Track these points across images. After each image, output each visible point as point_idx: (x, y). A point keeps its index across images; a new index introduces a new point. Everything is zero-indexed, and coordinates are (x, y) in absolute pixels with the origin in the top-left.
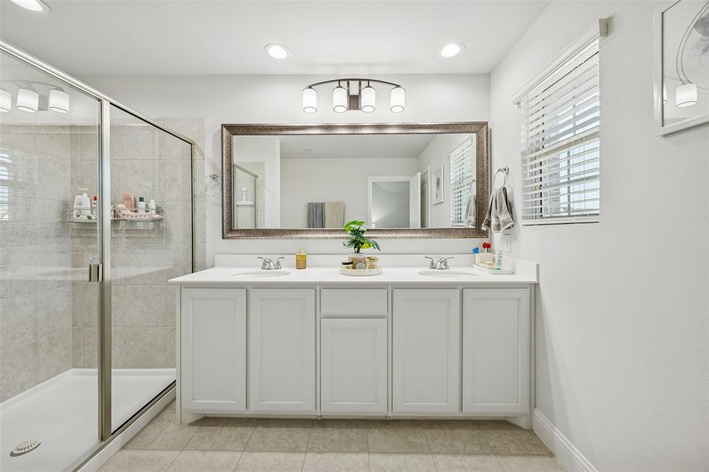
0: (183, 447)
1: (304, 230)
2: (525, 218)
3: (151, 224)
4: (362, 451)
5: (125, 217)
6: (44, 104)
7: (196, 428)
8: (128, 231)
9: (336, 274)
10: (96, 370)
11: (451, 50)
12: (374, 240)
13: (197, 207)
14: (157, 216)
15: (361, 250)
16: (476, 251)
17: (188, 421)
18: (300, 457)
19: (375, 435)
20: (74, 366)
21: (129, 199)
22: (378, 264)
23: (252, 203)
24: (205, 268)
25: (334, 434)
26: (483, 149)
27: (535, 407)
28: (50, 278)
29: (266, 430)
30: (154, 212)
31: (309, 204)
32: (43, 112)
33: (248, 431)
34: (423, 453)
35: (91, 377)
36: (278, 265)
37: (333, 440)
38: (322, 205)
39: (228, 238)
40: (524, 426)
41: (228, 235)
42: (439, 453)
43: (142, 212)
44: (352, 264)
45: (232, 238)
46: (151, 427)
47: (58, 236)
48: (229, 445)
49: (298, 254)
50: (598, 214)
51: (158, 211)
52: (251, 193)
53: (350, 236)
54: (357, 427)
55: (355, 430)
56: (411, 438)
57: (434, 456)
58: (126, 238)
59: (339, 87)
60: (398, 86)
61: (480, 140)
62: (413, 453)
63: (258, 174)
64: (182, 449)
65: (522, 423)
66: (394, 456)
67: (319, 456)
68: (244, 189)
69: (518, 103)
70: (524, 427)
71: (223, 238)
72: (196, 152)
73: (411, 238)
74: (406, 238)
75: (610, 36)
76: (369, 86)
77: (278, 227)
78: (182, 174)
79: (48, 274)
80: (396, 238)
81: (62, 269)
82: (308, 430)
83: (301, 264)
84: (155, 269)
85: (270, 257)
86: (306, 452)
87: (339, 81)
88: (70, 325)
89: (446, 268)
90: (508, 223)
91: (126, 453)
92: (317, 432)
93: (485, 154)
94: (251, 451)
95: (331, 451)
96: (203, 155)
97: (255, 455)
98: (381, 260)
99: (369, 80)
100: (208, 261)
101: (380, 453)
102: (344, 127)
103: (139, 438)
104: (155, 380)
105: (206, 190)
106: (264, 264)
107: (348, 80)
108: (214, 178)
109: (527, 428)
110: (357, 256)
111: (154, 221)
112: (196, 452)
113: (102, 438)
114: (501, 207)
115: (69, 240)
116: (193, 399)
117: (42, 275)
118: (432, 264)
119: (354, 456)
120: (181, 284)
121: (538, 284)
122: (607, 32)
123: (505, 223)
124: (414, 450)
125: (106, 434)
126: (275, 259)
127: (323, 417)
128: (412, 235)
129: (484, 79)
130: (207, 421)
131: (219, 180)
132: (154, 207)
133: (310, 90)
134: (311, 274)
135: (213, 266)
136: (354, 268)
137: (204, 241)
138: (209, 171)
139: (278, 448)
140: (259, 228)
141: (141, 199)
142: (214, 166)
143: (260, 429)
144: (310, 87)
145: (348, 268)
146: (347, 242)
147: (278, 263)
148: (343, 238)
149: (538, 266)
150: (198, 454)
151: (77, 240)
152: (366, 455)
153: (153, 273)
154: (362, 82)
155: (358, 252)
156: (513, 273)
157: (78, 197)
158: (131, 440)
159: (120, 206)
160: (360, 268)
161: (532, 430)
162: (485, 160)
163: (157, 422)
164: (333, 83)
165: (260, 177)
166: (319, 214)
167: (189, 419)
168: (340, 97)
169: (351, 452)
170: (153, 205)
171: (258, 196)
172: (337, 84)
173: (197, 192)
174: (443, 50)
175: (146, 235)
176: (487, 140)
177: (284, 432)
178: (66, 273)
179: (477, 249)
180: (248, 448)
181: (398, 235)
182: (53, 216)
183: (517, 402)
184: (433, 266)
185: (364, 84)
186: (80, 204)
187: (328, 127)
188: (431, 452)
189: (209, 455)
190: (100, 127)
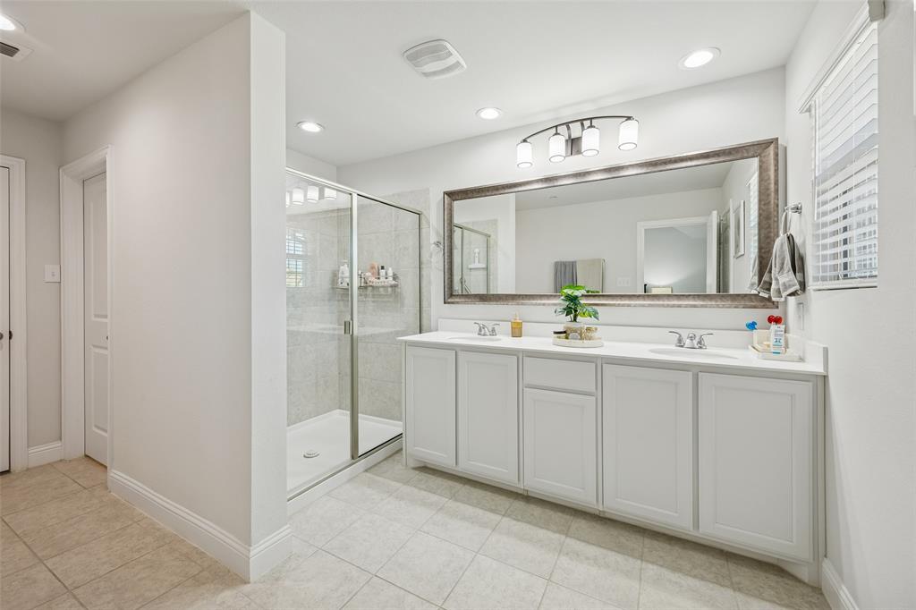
0: (407, 483)
1: (551, 296)
2: (816, 279)
3: (390, 289)
4: (560, 532)
5: (371, 284)
6: (322, 196)
7: (417, 472)
8: (373, 296)
9: (548, 343)
10: (349, 413)
11: (699, 59)
12: (594, 307)
13: (424, 272)
14: (394, 282)
15: (579, 318)
16: (752, 326)
17: (413, 465)
18: (498, 517)
19: (581, 525)
20: (340, 408)
21: (373, 268)
22: (595, 335)
23: (484, 266)
24: (430, 331)
25: (537, 511)
26: (769, 179)
27: (826, 556)
28: (325, 332)
29: (473, 489)
30: (391, 279)
31: (556, 264)
32: (322, 200)
33: (458, 486)
34: (632, 556)
35: (345, 416)
36: (493, 332)
37: (533, 515)
38: (573, 264)
39: (449, 303)
40: (805, 578)
41: (449, 300)
42: (653, 563)
43: (382, 279)
44: (565, 333)
45: (453, 303)
46: (385, 462)
47: (329, 300)
48: (439, 491)
49: (513, 321)
50: (876, 276)
51: (395, 277)
52: (483, 255)
53: (561, 302)
54: (563, 512)
55: (560, 514)
56: (623, 540)
57: (644, 563)
58: (373, 302)
59: (557, 134)
60: (629, 118)
61: (765, 165)
62: (619, 552)
63: (489, 233)
64: (404, 484)
65: (804, 574)
66: (594, 547)
67: (515, 522)
68: (477, 250)
69: (809, 110)
70: (806, 581)
71: (445, 303)
72: (423, 221)
73: (650, 305)
74: (643, 306)
75: (887, 18)
76: (591, 126)
77: (513, 292)
78: (412, 242)
79: (325, 329)
80: (629, 305)
81: (331, 326)
82: (511, 500)
83: (517, 332)
84: (393, 330)
85: (484, 323)
86: (504, 516)
87: (556, 127)
88: (337, 373)
89: (701, 348)
90: (790, 286)
91: (368, 474)
92: (519, 505)
93: (772, 186)
94: (456, 500)
95: (530, 523)
96: (428, 223)
97: (458, 504)
98: (601, 331)
99: (591, 119)
100: (433, 324)
101: (579, 540)
102: (565, 177)
103: (376, 468)
104: (390, 429)
105: (431, 257)
106: (480, 330)
107: (567, 124)
108: (437, 244)
109: (812, 584)
110: (573, 325)
111: (391, 286)
112: (414, 489)
113: (353, 458)
114: (783, 264)
115: (336, 303)
116: (415, 446)
117: (321, 329)
118: (680, 340)
119: (550, 534)
120: (406, 342)
121: (827, 376)
122: (884, 14)
123: (786, 288)
124: (620, 549)
125: (355, 456)
126: (490, 325)
127: (530, 494)
128: (652, 303)
129: (778, 73)
130: (425, 469)
131: (442, 247)
132: (391, 274)
133: (525, 144)
134: (524, 343)
135: (437, 330)
136: (567, 338)
137: (430, 305)
138: (433, 238)
139: (478, 505)
140: (492, 293)
141: (383, 268)
142: (438, 233)
143: (467, 487)
144: (525, 141)
145: (559, 337)
146: (559, 309)
147: (493, 330)
148: (555, 305)
149: (826, 351)
150: (416, 490)
151: (341, 303)
152: (563, 537)
153: (391, 333)
154: (584, 122)
155: (575, 320)
156: (801, 360)
157: (342, 267)
158: (371, 467)
159: (368, 274)
160: (573, 339)
161: (821, 589)
162: (773, 194)
163: (390, 460)
164: (550, 131)
165: (493, 237)
166: (569, 275)
167: (412, 464)
168: (558, 144)
169: (548, 529)
170: (390, 273)
171: (491, 257)
172: (554, 130)
173: (424, 259)
174: (687, 61)
175: (386, 299)
176: (776, 165)
177: (489, 495)
178: (334, 329)
179: (754, 324)
180: (454, 497)
181: (632, 302)
182: (327, 285)
183: (792, 542)
184: (680, 343)
185: (587, 123)
186: (343, 273)
187: (547, 180)
188: (641, 558)
189: (424, 493)
190: (351, 209)
